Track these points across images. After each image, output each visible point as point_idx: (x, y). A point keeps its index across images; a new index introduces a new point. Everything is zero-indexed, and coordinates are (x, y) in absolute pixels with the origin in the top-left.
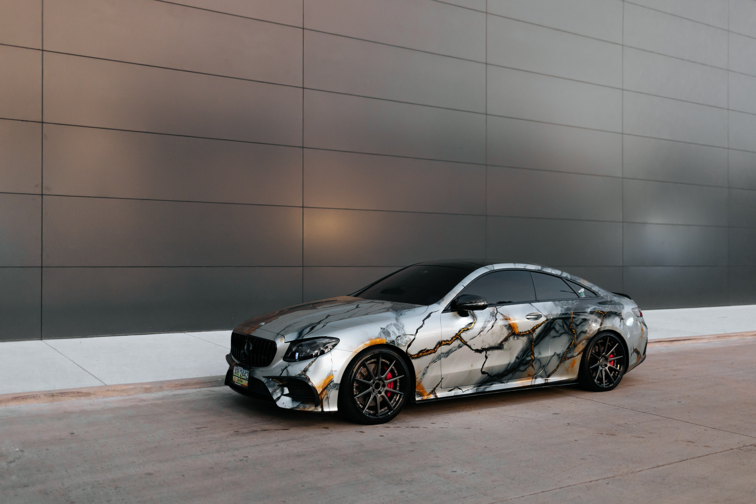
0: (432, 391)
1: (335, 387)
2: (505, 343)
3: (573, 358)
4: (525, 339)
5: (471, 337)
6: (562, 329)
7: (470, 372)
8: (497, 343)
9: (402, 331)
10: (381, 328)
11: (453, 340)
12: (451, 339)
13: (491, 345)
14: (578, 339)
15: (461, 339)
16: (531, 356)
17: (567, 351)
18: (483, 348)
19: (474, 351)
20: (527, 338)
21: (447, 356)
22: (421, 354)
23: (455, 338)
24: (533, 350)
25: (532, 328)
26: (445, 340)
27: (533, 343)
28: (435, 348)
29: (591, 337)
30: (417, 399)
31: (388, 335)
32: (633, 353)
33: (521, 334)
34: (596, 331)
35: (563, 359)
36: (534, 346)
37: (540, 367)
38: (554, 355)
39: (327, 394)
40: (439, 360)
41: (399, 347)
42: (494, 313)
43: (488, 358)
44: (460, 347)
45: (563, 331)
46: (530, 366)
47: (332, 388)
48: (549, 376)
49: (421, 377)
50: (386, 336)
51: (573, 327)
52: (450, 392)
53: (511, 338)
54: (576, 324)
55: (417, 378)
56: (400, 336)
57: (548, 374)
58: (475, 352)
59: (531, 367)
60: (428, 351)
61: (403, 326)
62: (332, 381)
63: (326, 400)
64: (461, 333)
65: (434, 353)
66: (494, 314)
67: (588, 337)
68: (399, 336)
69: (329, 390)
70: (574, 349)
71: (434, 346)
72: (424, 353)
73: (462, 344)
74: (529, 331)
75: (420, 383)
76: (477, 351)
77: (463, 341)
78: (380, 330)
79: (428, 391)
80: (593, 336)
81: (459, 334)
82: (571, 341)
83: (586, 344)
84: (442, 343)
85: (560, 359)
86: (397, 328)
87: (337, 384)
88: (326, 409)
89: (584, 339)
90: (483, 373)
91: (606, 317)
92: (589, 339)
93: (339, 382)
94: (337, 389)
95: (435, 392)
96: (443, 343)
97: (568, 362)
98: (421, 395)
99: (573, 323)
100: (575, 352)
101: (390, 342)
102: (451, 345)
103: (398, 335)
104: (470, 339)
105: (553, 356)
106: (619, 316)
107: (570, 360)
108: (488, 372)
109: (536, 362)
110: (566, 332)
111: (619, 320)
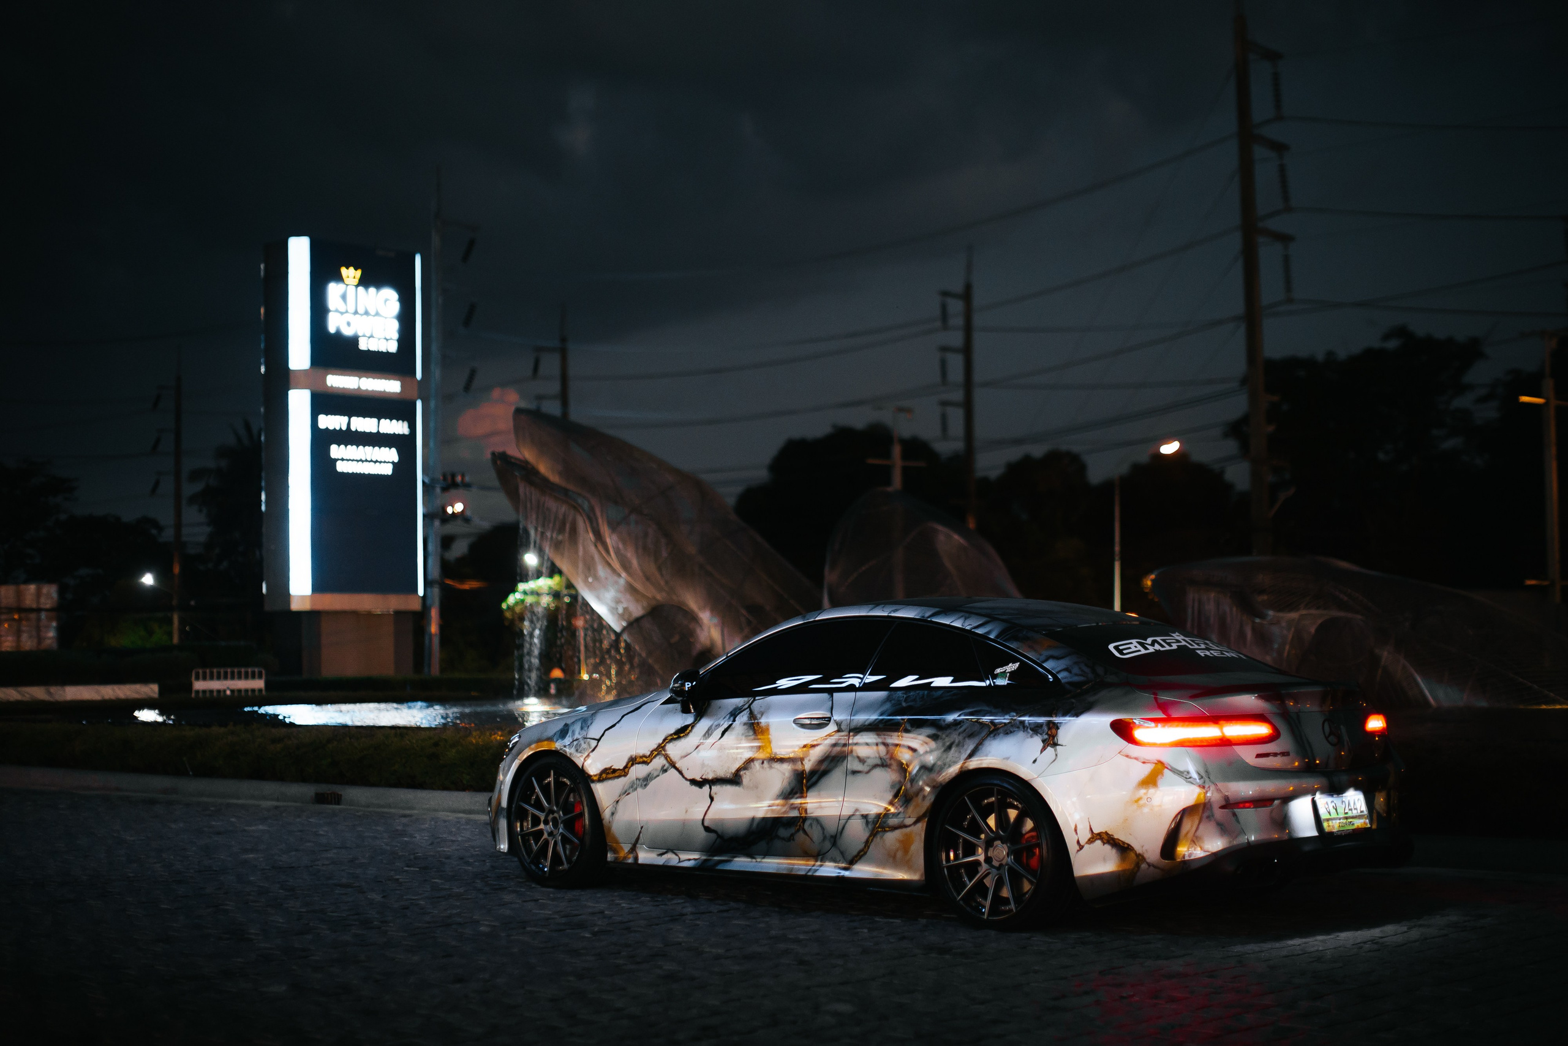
0: (631, 849)
2: (745, 773)
3: (905, 830)
4: (787, 768)
5: (684, 754)
6: (875, 756)
7: (684, 823)
8: (730, 771)
9: (585, 731)
11: (653, 755)
12: (648, 753)
13: (718, 774)
14: (913, 784)
15: (666, 756)
17: (888, 811)
18: (704, 777)
19: (689, 782)
20: (790, 767)
21: (646, 785)
22: (604, 776)
23: (656, 753)
24: (805, 795)
25: (801, 745)
26: (641, 754)
27: (804, 781)
28: (626, 767)
30: (610, 857)
32: (1091, 841)
33: (778, 757)
34: (957, 769)
35: (879, 828)
36: (808, 788)
37: (825, 838)
38: (854, 814)
40: (632, 791)
41: (572, 759)
43: (715, 799)
44: (664, 770)
45: (878, 761)
46: (798, 830)
48: (855, 863)
51: (901, 752)
52: (660, 857)
53: (757, 764)
54: (909, 747)
55: (603, 819)
56: (579, 739)
57: (849, 858)
58: (690, 784)
59: (802, 835)
60: (615, 771)
61: (591, 724)
64: (665, 742)
65: (625, 776)
67: (938, 782)
68: (576, 740)
70: (907, 806)
71: (624, 764)
72: (609, 774)
73: (667, 765)
74: (794, 752)
75: (609, 829)
76: (693, 782)
77: (668, 759)
78: (561, 727)
79: (626, 848)
81: (663, 745)
82: (897, 787)
84: (636, 759)
85: (870, 826)
90: (707, 829)
91: (994, 736)
95: (634, 851)
96: (638, 759)
97: (892, 839)
98: (615, 851)
101: (561, 747)
102: (650, 765)
104: (681, 757)
105: (850, 817)
106: (1046, 737)
107: (897, 834)
108: (715, 829)
109: (811, 825)
110: (885, 764)
111: (1041, 745)
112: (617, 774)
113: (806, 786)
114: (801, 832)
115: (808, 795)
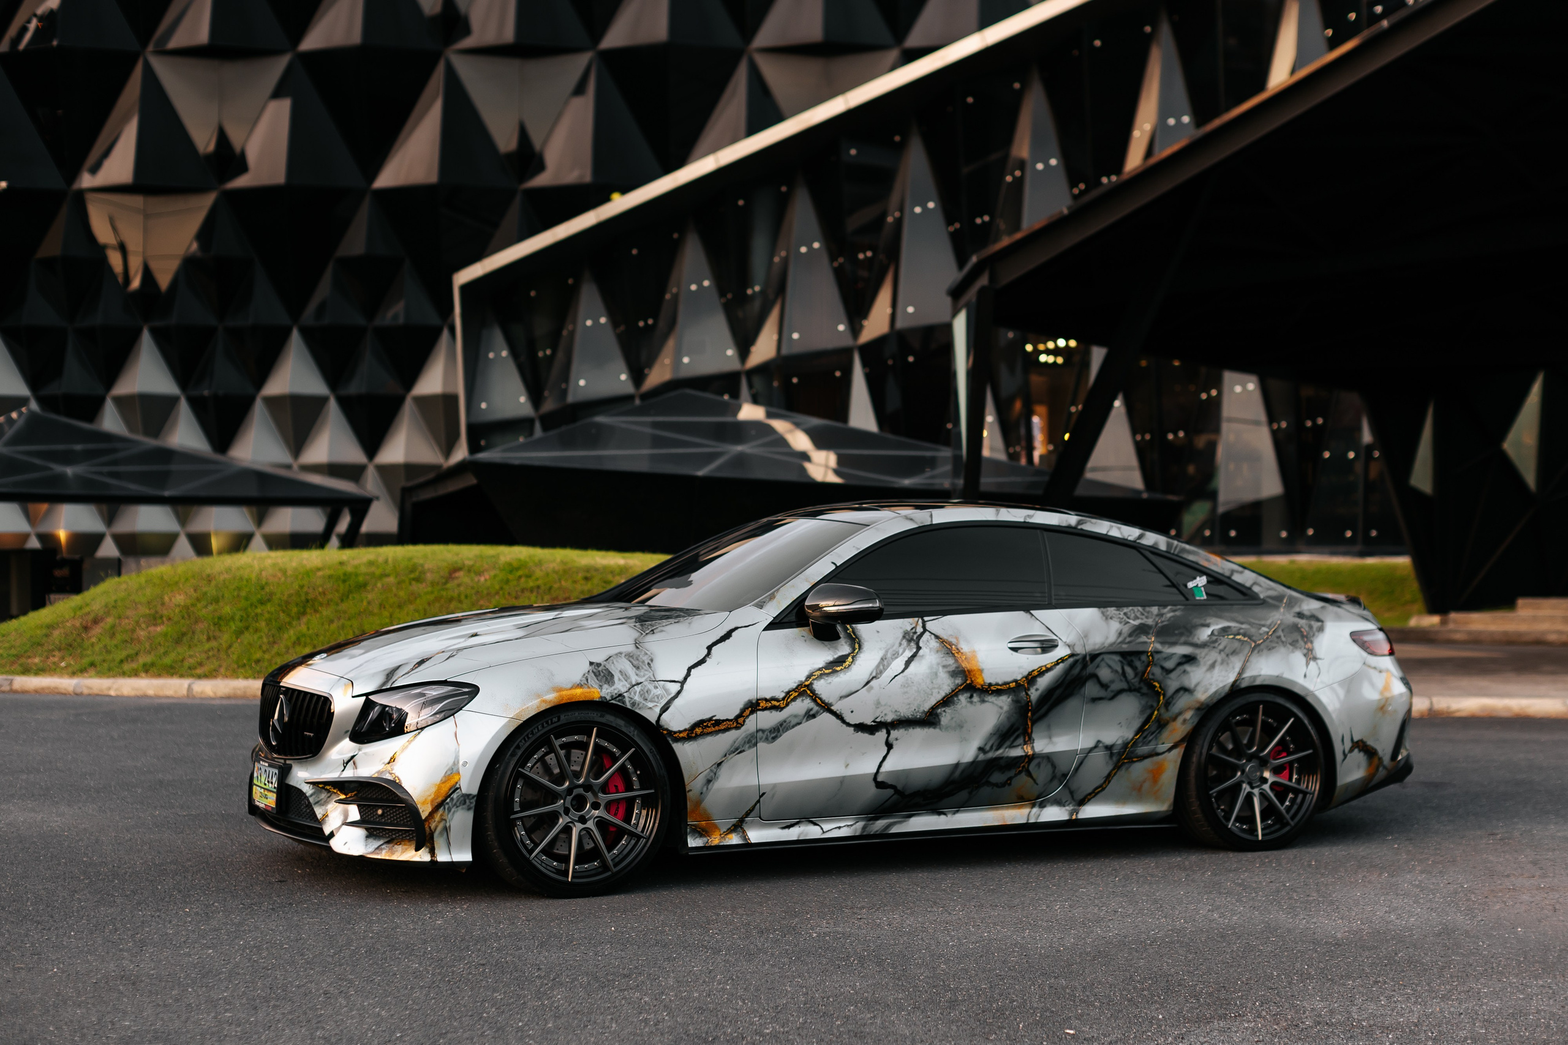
0: (734, 825)
1: (465, 803)
2: (944, 711)
3: (1155, 758)
4: (1005, 702)
5: (844, 693)
6: (1121, 680)
7: (842, 780)
8: (921, 709)
9: (646, 670)
10: (591, 663)
11: (792, 697)
12: (783, 695)
13: (902, 715)
14: (1169, 708)
15: (815, 697)
16: (1023, 748)
17: (1137, 739)
18: (878, 720)
19: (852, 729)
20: (1010, 699)
21: (774, 739)
22: (698, 730)
23: (797, 694)
24: (1030, 731)
25: (1026, 673)
26: (768, 697)
27: (1029, 714)
28: (740, 716)
29: (1211, 705)
30: (693, 842)
31: (607, 679)
32: (1351, 750)
33: (992, 688)
34: (1227, 689)
35: (1125, 759)
36: (1034, 723)
37: (1054, 778)
38: (1096, 747)
39: (445, 820)
40: (750, 747)
41: (637, 711)
42: (915, 633)
43: (894, 747)
44: (810, 715)
45: (1124, 685)
46: (1020, 772)
47: (455, 804)
48: (1082, 802)
49: (702, 789)
50: (600, 681)
51: (1153, 674)
52: (786, 831)
53: (963, 698)
54: (1163, 668)
55: (691, 790)
56: (641, 683)
57: (1079, 796)
58: (855, 730)
59: (1023, 777)
60: (718, 722)
61: (652, 660)
62: (457, 789)
63: (441, 833)
64: (814, 680)
65: (737, 728)
66: (913, 636)
67: (1202, 704)
68: (638, 684)
69: (449, 810)
70: (1160, 732)
71: (737, 712)
72: (709, 727)
73: (816, 708)
74: (1016, 681)
75: (698, 803)
76: (861, 727)
77: (819, 701)
78: (586, 667)
79: (724, 824)
80: (1215, 700)
81: (807, 683)
82: (1148, 712)
83: (1196, 720)
84: (757, 704)
85: (1115, 759)
86: (635, 663)
87: (470, 795)
88: (442, 857)
89: (1189, 708)
90: (880, 785)
91: (1259, 652)
92: (1203, 709)
93: (474, 791)
94: (469, 809)
95: (742, 828)
96: (763, 704)
97: (1139, 770)
98: (701, 832)
99: (1155, 665)
100: (1161, 742)
101: (612, 696)
102: (785, 710)
103: (634, 679)
104: (841, 697)
105: (1091, 750)
106: (1305, 651)
107: (1147, 762)
108: (894, 784)
109: (1039, 765)
110: (1133, 688)
111: (1303, 660)
112: (722, 727)
113: (1031, 720)
114: (1023, 774)
115: (1034, 730)
